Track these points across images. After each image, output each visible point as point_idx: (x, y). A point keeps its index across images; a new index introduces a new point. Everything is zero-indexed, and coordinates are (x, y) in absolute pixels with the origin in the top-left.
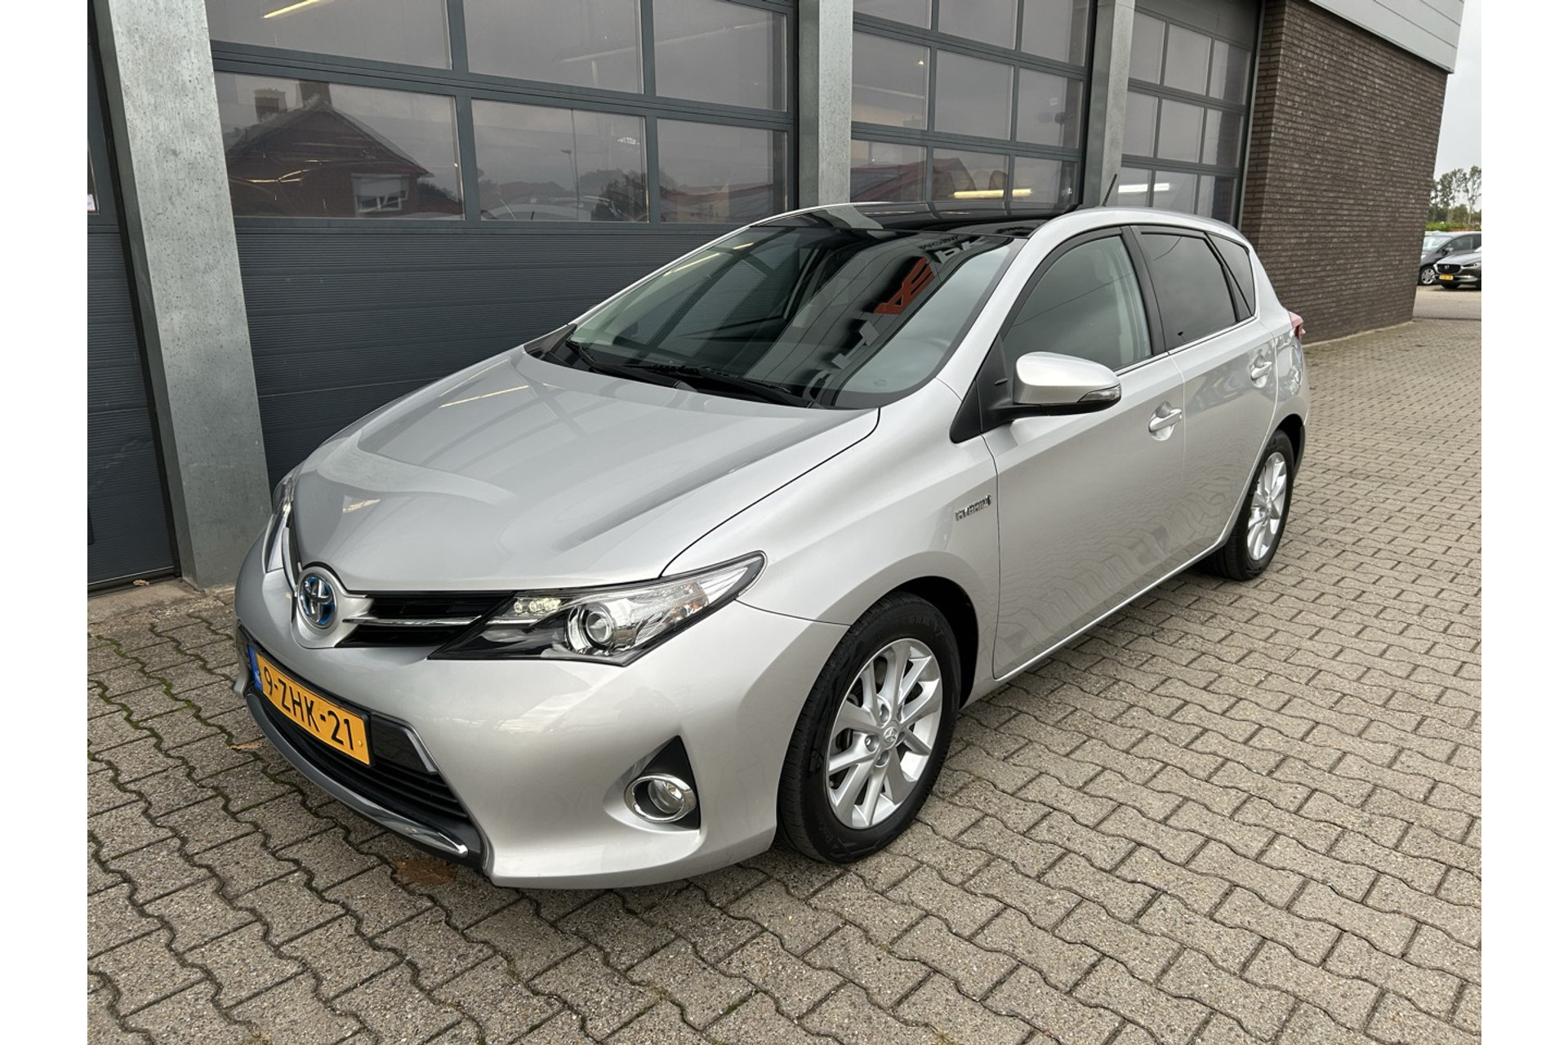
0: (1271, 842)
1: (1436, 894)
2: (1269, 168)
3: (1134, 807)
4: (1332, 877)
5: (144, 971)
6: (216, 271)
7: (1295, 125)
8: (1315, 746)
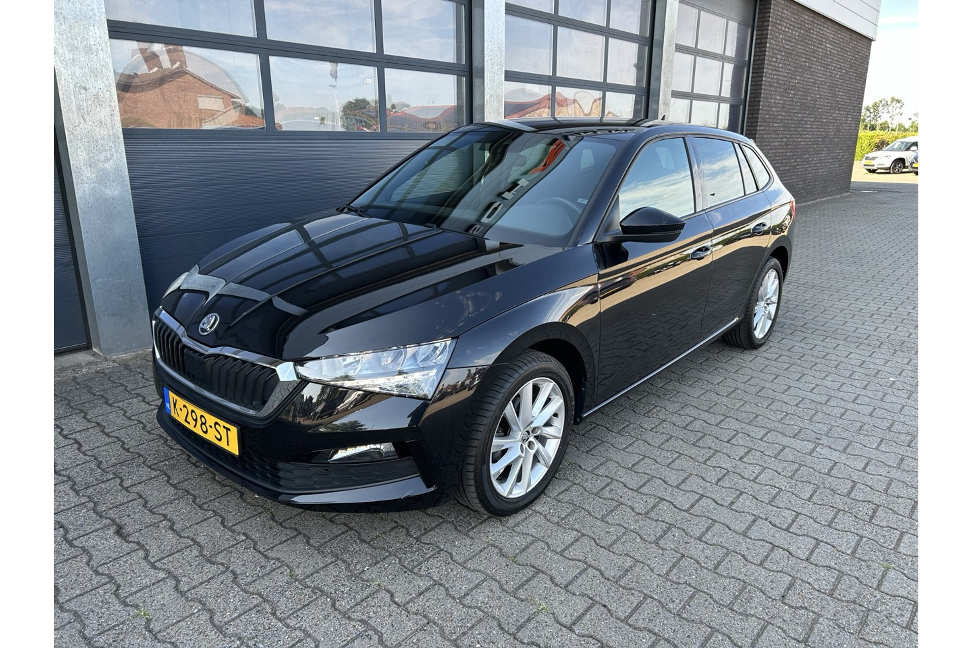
0: (738, 497)
1: (829, 526)
2: (762, 99)
3: (661, 479)
4: (770, 516)
5: (74, 577)
6: (111, 161)
7: (778, 73)
8: (768, 443)
